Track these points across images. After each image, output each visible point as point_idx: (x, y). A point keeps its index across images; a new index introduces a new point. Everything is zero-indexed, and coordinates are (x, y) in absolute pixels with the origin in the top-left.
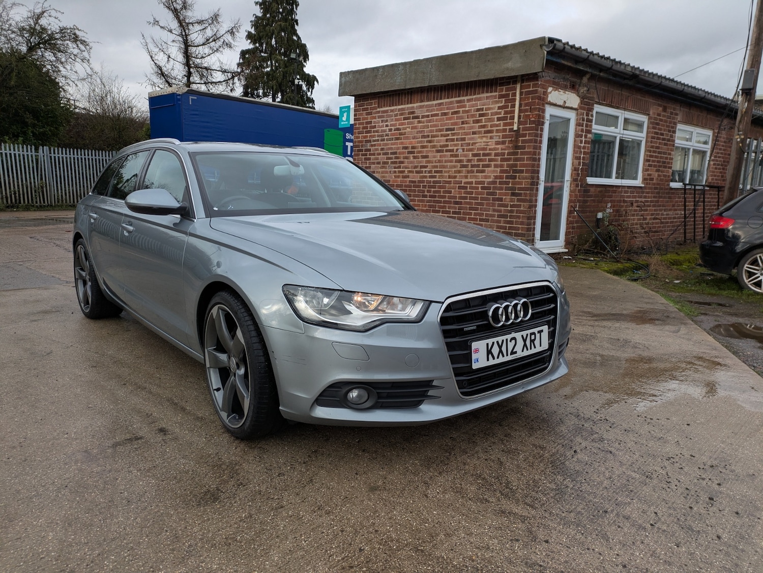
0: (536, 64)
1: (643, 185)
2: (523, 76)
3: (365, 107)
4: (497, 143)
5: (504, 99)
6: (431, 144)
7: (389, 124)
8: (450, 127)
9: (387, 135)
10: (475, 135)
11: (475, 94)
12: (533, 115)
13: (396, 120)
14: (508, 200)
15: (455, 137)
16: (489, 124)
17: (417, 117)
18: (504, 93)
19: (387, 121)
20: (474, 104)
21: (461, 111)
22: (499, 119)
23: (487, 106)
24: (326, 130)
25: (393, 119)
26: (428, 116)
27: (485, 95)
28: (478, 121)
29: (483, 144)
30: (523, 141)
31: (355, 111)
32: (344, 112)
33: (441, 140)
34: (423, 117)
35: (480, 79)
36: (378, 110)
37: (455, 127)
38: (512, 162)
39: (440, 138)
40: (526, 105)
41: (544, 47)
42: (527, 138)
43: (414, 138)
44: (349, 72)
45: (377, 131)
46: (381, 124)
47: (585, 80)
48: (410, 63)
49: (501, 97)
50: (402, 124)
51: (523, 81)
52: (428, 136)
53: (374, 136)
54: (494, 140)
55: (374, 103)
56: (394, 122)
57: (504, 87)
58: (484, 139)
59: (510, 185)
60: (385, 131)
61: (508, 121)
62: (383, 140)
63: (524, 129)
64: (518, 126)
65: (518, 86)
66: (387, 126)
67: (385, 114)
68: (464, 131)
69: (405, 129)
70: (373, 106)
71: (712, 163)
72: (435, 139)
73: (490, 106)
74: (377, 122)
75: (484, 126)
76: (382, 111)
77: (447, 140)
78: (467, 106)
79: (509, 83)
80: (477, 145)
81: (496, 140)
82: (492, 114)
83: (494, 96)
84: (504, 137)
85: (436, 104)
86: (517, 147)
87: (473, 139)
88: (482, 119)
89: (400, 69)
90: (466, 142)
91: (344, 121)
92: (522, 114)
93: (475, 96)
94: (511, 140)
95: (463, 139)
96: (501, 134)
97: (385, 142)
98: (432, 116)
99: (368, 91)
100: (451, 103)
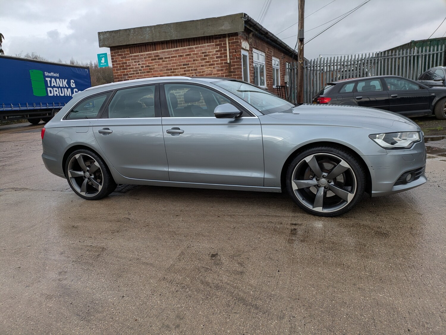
0: (240, 28)
2: (229, 34)
3: (120, 53)
4: (218, 70)
5: (218, 47)
6: (174, 74)
7: (141, 63)
8: (186, 63)
9: (140, 70)
10: (203, 67)
11: (200, 44)
12: (237, 54)
13: (146, 61)
15: (190, 69)
16: (212, 60)
17: (162, 58)
18: (218, 43)
19: (139, 62)
20: (200, 50)
21: (192, 54)
22: (217, 57)
23: (208, 51)
24: (30, 71)
25: (143, 60)
26: (169, 58)
27: (207, 44)
28: (204, 59)
29: (209, 71)
30: (233, 69)
31: (112, 56)
32: (102, 57)
33: (180, 71)
34: (166, 58)
35: (205, 35)
36: (131, 55)
37: (189, 63)
39: (180, 70)
40: (233, 49)
41: (243, 18)
42: (236, 67)
43: (161, 71)
44: (106, 32)
45: (132, 68)
46: (134, 64)
47: (251, 35)
48: (154, 26)
49: (217, 45)
50: (151, 63)
51: (229, 37)
52: (171, 69)
53: (130, 71)
54: (216, 69)
55: (127, 51)
56: (144, 62)
57: (218, 40)
58: (210, 69)
60: (138, 68)
61: (223, 58)
62: (138, 73)
63: (233, 62)
64: (230, 60)
65: (227, 40)
66: (139, 64)
67: (137, 58)
68: (195, 65)
69: (154, 66)
70: (126, 53)
71: (281, 75)
72: (176, 70)
73: (210, 51)
74: (131, 62)
75: (208, 62)
76: (134, 56)
77: (185, 71)
78: (196, 51)
79: (220, 38)
80: (205, 72)
81: (217, 69)
82: (212, 55)
83: (212, 45)
84: (221, 67)
85: (174, 50)
86: (230, 72)
87: (202, 69)
88: (206, 58)
89: (147, 30)
90: (198, 71)
91: (103, 63)
92: (231, 54)
93: (199, 45)
94: (227, 69)
95: (196, 70)
96: (220, 66)
97: (140, 74)
98: (172, 57)
99: (125, 44)
100: (184, 49)
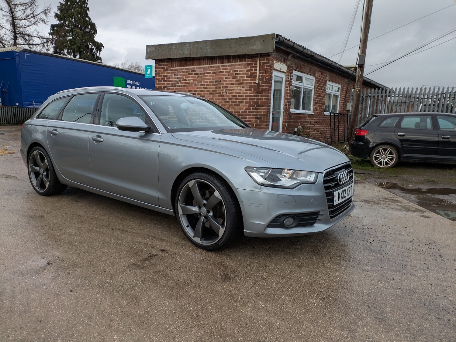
0: (270, 48)
1: (314, 113)
2: (260, 54)
3: (163, 66)
4: (247, 90)
5: (250, 66)
6: (206, 89)
7: (179, 77)
8: (218, 80)
9: (178, 83)
10: (233, 85)
11: (232, 62)
12: (267, 75)
13: (184, 75)
14: (254, 121)
15: (221, 86)
16: (242, 79)
17: (197, 74)
18: (250, 62)
19: (177, 75)
20: (232, 68)
21: (224, 72)
22: (247, 77)
23: (240, 70)
24: (114, 78)
25: (181, 74)
26: (204, 73)
27: (239, 63)
28: (235, 78)
29: (238, 90)
30: (262, 89)
31: (156, 68)
32: (148, 69)
33: (212, 87)
34: (201, 74)
35: (237, 54)
36: (172, 68)
37: (221, 80)
38: (256, 101)
39: (212, 86)
40: (263, 70)
41: (274, 39)
42: (264, 88)
43: (195, 85)
44: (152, 46)
45: (171, 81)
46: (173, 77)
47: (290, 57)
48: (193, 43)
49: (248, 64)
50: (188, 77)
51: (261, 57)
52: (204, 85)
53: (169, 84)
54: (245, 88)
55: (169, 64)
56: (182, 76)
57: (250, 60)
58: (239, 88)
59: (255, 113)
60: (176, 81)
61: (253, 78)
62: (176, 86)
63: (262, 83)
64: (259, 81)
65: (258, 59)
66: (177, 78)
67: (176, 71)
68: (226, 83)
69: (190, 80)
70: (168, 66)
71: (341, 102)
72: (209, 86)
73: (242, 69)
74: (171, 75)
75: (238, 80)
76: (174, 69)
77: (216, 88)
78: (228, 69)
79: (252, 57)
80: (234, 90)
81: (246, 88)
82: (243, 74)
83: (244, 64)
84: (250, 86)
85: (209, 67)
86: (258, 92)
87: (232, 87)
88: (237, 77)
89: (187, 46)
90: (228, 89)
91: (149, 74)
92: (261, 75)
93: (232, 64)
94: (255, 89)
95: (227, 87)
96: (249, 85)
97: (177, 87)
98: (206, 73)
99: (166, 58)
100: (218, 66)
